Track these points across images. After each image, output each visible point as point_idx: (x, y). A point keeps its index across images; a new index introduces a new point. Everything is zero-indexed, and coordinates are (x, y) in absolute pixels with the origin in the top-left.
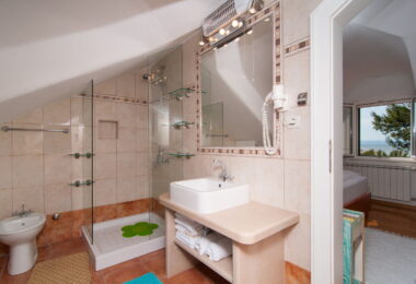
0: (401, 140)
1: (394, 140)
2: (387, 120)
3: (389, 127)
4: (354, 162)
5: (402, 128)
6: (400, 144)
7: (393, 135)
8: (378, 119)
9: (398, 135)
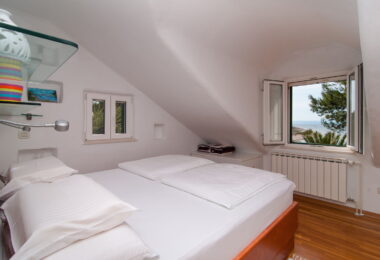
0: (334, 121)
1: (328, 121)
2: (322, 103)
3: (324, 109)
4: (285, 151)
5: (335, 111)
6: (333, 125)
7: (327, 117)
8: (314, 101)
9: (332, 117)
